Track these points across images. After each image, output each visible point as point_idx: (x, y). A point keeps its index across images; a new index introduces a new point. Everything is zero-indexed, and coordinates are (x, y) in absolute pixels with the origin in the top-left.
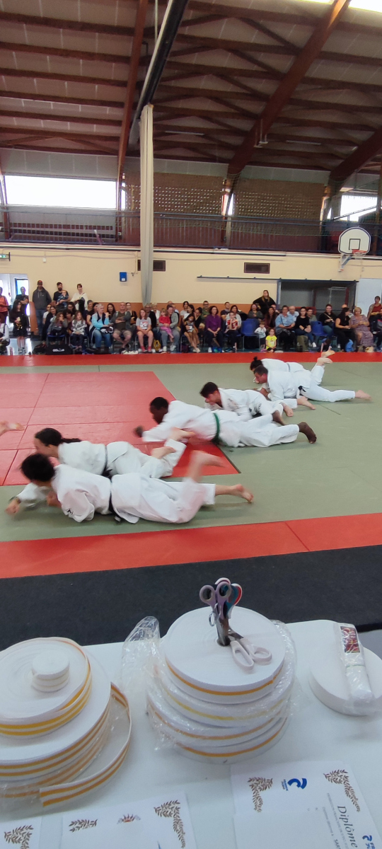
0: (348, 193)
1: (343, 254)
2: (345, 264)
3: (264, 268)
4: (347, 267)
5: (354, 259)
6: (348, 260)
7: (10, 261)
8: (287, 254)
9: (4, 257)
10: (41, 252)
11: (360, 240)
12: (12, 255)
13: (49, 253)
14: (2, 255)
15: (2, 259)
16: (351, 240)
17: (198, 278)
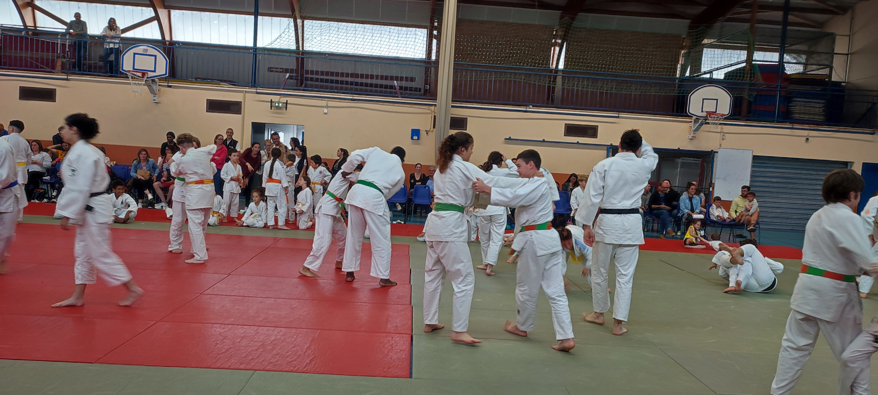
0: (711, 46)
1: (694, 117)
2: (697, 130)
3: (591, 131)
4: (700, 134)
5: (708, 123)
6: (702, 124)
7: (286, 110)
8: (620, 115)
9: (281, 105)
10: (323, 103)
11: (717, 100)
12: (290, 104)
13: (331, 103)
14: (279, 103)
15: (278, 108)
16: (705, 100)
17: (506, 139)
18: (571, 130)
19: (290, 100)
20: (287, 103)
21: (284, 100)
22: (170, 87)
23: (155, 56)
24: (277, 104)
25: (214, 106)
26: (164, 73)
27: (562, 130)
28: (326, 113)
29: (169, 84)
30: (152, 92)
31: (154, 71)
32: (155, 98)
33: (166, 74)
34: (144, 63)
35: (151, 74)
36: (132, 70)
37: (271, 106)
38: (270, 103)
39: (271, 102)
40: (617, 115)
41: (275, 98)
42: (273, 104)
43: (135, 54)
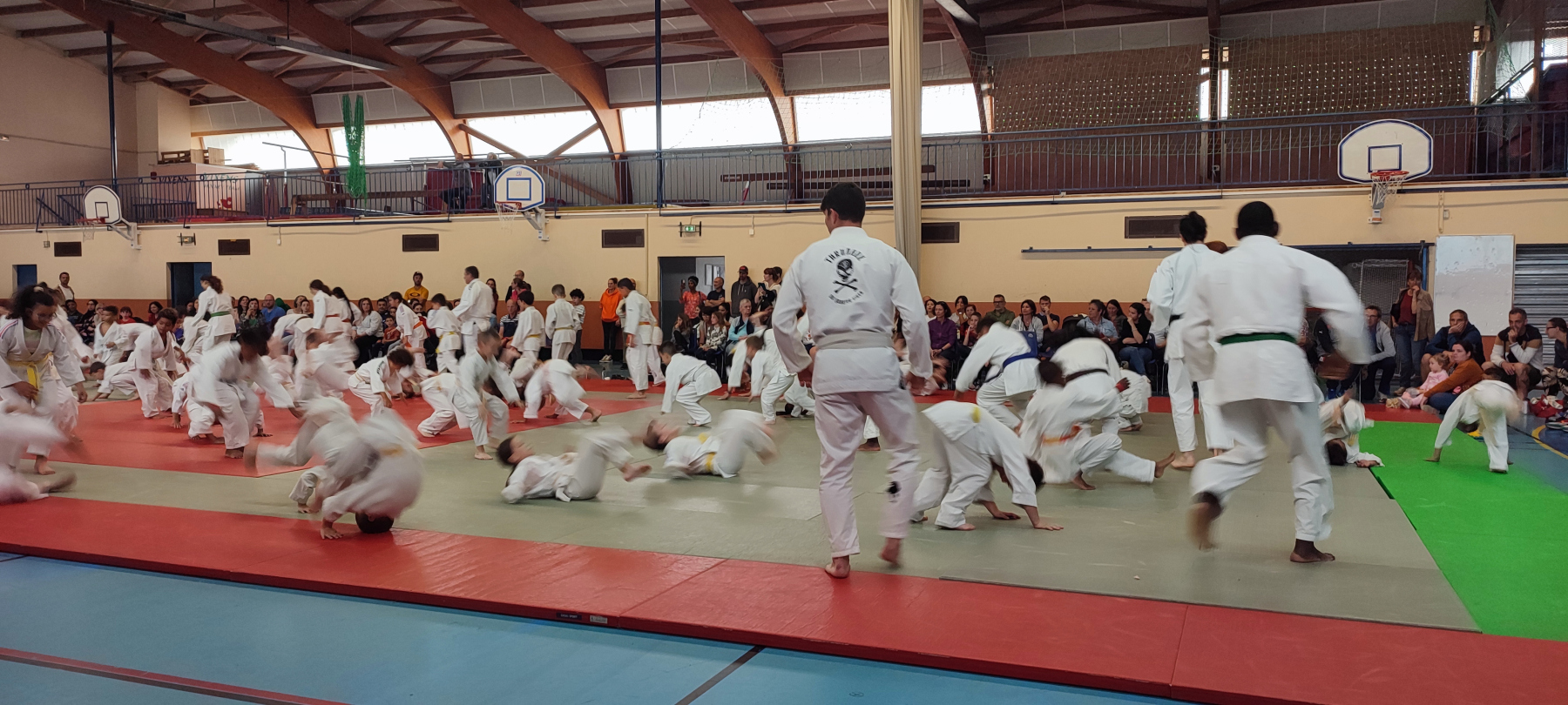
1: (1357, 184)
2: (1380, 205)
4: (1392, 212)
7: (700, 235)
8: (1224, 194)
9: (692, 229)
10: (748, 220)
11: (1400, 146)
12: (704, 226)
13: (760, 219)
14: (689, 226)
15: (689, 233)
16: (1372, 150)
17: (1024, 251)
18: (1137, 227)
19: (705, 220)
20: (700, 226)
21: (696, 221)
22: (559, 217)
23: (530, 179)
24: (687, 229)
25: (613, 239)
26: (541, 200)
27: (1121, 228)
28: (752, 236)
29: (557, 215)
30: (536, 227)
31: (530, 199)
32: (541, 235)
33: (542, 202)
34: (518, 190)
35: (525, 204)
36: (505, 200)
37: (681, 233)
38: (679, 229)
39: (681, 225)
40: (1220, 194)
41: (686, 220)
42: (683, 228)
43: (508, 179)
